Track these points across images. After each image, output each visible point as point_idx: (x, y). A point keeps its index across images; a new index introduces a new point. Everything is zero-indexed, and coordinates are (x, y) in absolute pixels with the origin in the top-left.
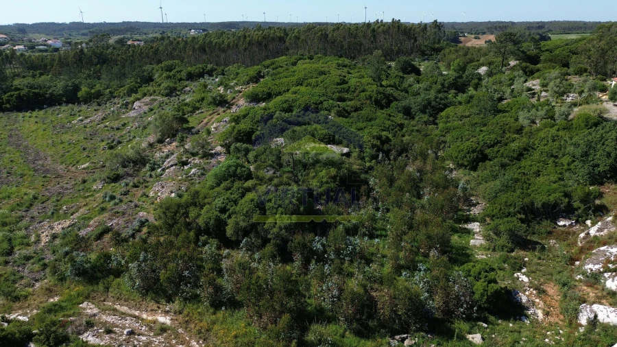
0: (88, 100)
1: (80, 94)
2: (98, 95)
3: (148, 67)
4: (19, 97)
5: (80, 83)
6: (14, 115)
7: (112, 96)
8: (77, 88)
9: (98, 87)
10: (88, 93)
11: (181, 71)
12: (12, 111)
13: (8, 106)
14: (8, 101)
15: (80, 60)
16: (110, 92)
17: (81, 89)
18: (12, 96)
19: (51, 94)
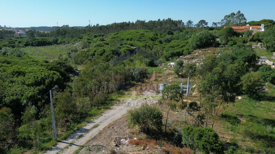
0: (61, 43)
1: (58, 42)
2: (64, 42)
3: (82, 35)
4: (39, 42)
5: (59, 39)
6: (37, 47)
7: (68, 43)
8: (57, 40)
9: (64, 40)
10: (61, 42)
11: (92, 35)
12: (36, 46)
13: (35, 44)
14: (35, 43)
15: (58, 32)
16: (68, 42)
17: (58, 40)
18: (36, 41)
19: (49, 42)
